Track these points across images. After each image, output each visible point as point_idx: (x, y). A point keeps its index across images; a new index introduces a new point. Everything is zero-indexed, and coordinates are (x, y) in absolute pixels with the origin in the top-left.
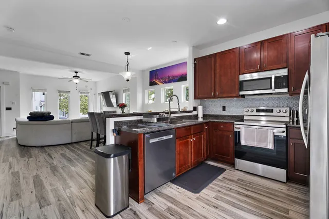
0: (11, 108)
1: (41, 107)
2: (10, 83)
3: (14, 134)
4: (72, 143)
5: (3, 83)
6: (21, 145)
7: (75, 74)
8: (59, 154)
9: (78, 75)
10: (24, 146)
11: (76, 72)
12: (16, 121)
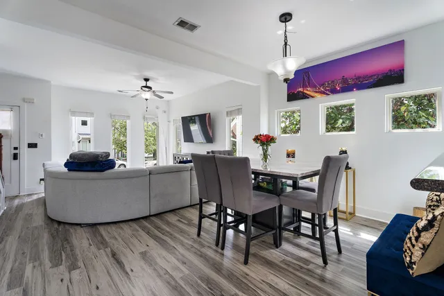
0: (36, 144)
1: (79, 142)
2: (35, 101)
3: (40, 191)
4: (150, 216)
5: (24, 100)
6: (52, 220)
7: (144, 83)
8: (137, 253)
9: (149, 84)
10: (59, 223)
11: (147, 80)
12: (45, 170)
